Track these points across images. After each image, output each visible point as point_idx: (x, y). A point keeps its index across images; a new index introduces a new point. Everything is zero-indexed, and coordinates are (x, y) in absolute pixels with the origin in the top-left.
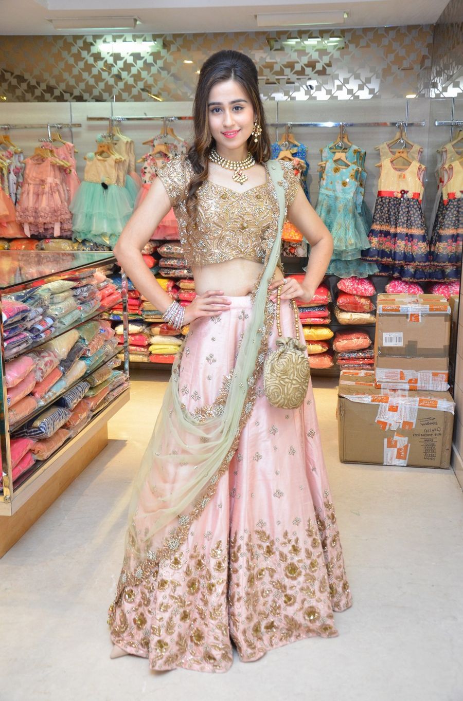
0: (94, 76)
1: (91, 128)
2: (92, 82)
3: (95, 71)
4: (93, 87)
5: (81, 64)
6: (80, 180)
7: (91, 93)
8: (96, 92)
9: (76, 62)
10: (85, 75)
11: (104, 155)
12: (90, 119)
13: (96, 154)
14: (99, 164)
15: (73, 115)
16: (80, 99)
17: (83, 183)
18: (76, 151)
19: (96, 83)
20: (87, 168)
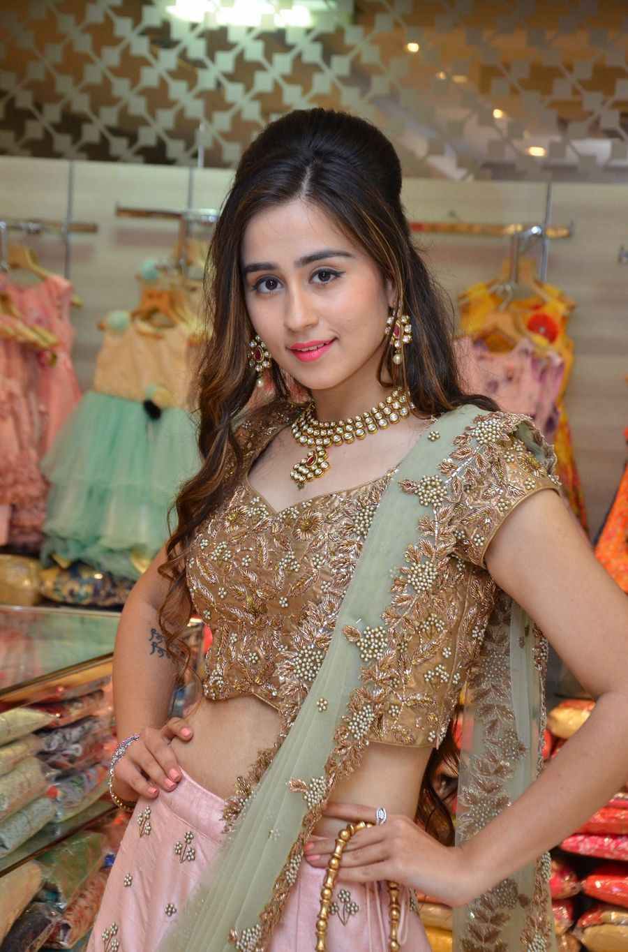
0: (147, 93)
1: (124, 239)
2: (138, 106)
3: (149, 78)
4: (142, 122)
5: (112, 56)
6: (82, 387)
7: (133, 139)
8: (147, 137)
9: (97, 49)
10: (121, 87)
11: (158, 318)
12: (122, 212)
13: (134, 315)
14: (140, 344)
15: (77, 196)
16: (99, 152)
17: (90, 395)
18: (76, 299)
19: (152, 110)
20: (104, 355)
